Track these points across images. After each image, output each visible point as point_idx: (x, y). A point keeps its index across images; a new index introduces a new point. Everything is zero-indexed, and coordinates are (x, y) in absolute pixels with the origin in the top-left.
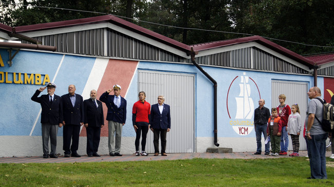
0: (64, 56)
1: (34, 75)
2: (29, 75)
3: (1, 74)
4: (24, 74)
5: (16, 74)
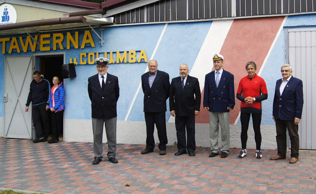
0: (166, 26)
1: (128, 52)
2: (122, 54)
3: (91, 56)
4: (116, 52)
5: (107, 53)
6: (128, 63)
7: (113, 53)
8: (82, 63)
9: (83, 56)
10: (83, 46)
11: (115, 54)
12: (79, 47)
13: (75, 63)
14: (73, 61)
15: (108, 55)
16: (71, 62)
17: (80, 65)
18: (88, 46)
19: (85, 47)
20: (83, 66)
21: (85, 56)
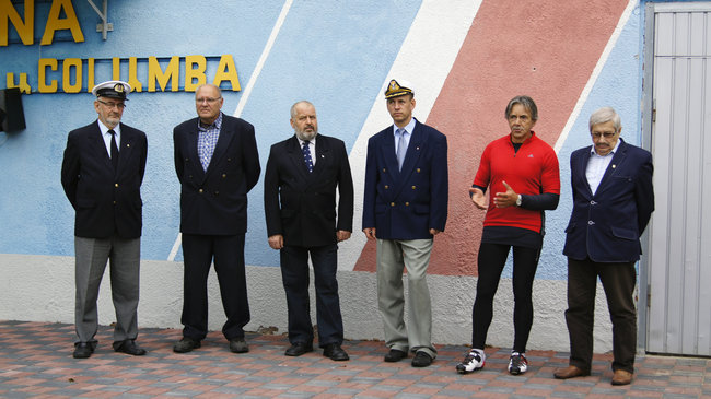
1: (182, 59)
2: (164, 64)
3: (72, 67)
4: (146, 60)
5: (121, 60)
6: (181, 91)
7: (139, 60)
8: (43, 88)
9: (48, 67)
10: (47, 39)
11: (143, 65)
12: (37, 41)
13: (24, 86)
14: (16, 81)
15: (124, 65)
16: (10, 85)
17: (38, 93)
18: (63, 38)
19: (54, 40)
20: (47, 99)
21: (54, 68)
